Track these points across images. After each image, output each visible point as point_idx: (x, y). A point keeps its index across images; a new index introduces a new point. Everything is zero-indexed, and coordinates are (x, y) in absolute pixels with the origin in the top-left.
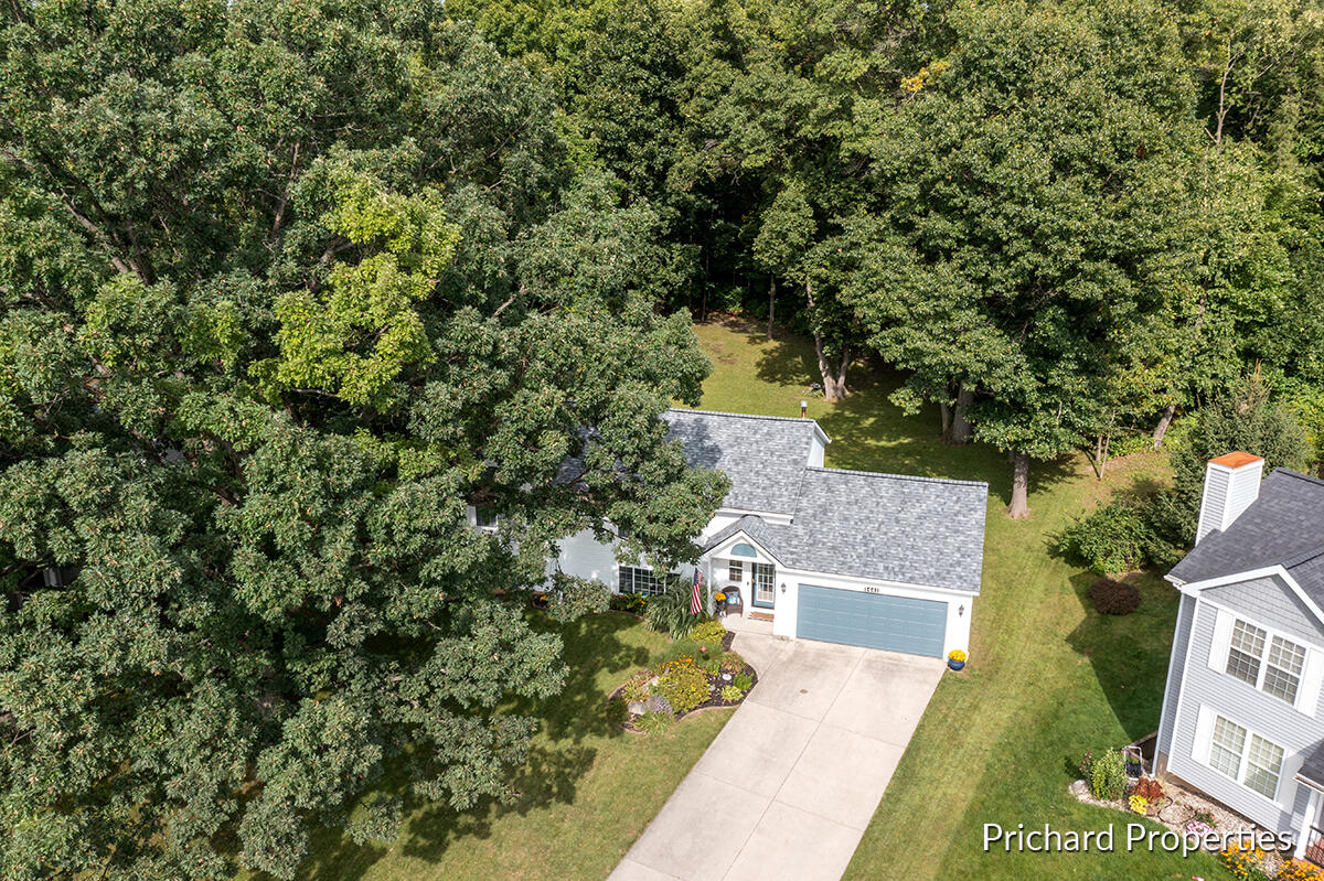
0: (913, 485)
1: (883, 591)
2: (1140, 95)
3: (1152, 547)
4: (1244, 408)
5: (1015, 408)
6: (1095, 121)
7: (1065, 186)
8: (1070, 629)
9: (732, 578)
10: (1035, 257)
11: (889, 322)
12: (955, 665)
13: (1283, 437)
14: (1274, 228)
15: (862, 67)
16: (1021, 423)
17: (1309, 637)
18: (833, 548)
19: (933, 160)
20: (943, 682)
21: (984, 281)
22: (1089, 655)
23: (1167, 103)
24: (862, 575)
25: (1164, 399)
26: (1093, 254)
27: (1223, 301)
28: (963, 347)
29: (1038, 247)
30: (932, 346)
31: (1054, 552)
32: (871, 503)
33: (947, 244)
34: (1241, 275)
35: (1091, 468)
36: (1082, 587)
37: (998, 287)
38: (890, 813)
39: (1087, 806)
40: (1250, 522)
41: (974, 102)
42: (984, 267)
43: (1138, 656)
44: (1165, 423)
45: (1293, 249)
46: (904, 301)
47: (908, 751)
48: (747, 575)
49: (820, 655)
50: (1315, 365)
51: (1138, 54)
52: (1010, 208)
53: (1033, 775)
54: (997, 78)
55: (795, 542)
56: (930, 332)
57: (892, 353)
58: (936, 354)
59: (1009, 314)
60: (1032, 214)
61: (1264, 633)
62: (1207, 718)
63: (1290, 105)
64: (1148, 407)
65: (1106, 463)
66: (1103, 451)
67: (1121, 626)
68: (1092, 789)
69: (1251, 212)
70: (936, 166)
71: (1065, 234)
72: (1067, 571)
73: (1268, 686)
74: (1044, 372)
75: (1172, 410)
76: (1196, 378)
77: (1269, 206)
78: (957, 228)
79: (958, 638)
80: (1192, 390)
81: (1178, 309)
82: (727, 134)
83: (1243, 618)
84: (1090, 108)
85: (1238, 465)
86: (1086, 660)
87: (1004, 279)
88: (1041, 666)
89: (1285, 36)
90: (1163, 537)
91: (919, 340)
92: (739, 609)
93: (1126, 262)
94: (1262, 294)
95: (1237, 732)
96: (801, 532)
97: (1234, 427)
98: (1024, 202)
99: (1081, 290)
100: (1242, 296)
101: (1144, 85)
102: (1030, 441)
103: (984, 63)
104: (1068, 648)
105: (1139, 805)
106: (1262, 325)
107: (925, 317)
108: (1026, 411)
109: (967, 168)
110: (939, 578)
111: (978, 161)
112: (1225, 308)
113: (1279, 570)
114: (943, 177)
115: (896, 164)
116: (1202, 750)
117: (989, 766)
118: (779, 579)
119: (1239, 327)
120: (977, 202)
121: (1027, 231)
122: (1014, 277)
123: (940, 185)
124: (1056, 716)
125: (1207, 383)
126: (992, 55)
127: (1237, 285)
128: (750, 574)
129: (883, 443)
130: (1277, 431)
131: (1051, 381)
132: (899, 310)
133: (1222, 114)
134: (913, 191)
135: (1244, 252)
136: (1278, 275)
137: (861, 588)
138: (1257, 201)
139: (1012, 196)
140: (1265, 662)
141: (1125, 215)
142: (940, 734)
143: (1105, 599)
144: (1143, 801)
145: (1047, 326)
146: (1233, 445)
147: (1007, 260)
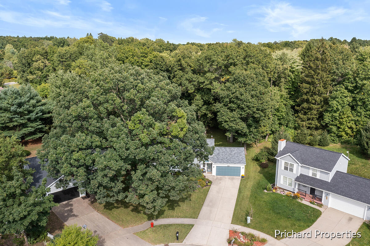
0: (232, 148)
1: (230, 166)
2: (262, 84)
3: (269, 157)
4: (281, 133)
5: (245, 135)
6: (256, 89)
7: (253, 100)
8: (259, 171)
9: (203, 167)
10: (249, 111)
11: (226, 122)
12: (242, 177)
13: (287, 137)
14: (282, 102)
15: (214, 76)
16: (245, 138)
17: (294, 163)
18: (221, 160)
19: (231, 95)
20: (241, 180)
21: (241, 115)
22: (263, 174)
23: (266, 85)
24: (227, 163)
25: (267, 132)
26: (258, 110)
27: (275, 115)
28: (238, 125)
29: (249, 109)
30: (234, 125)
31: (253, 160)
32: (226, 152)
33: (234, 108)
34: (278, 110)
35: (256, 146)
36: (259, 164)
37: (243, 115)
38: (239, 197)
39: (267, 193)
40: (285, 149)
41: (237, 85)
42: (241, 113)
43: (269, 174)
44: (267, 136)
45: (286, 105)
46: (228, 118)
47: (239, 189)
48: (206, 166)
49: (221, 178)
50: (291, 125)
51: (261, 78)
52: (245, 103)
53: (258, 190)
54: (240, 82)
55: (215, 159)
56: (233, 123)
57: (227, 127)
58: (234, 127)
59: (244, 120)
60: (248, 104)
61: (288, 163)
62: (282, 177)
63: (283, 80)
64: (265, 134)
65: (258, 144)
66: (258, 142)
67: (266, 170)
68: (267, 191)
69: (278, 99)
70: (232, 96)
71: (253, 107)
72: (256, 163)
73: (290, 171)
74: (249, 129)
75: (268, 134)
76: (272, 128)
77: (281, 98)
78: (235, 106)
79: (243, 173)
80: (271, 130)
81: (268, 117)
82: (185, 86)
83: (285, 161)
84: (255, 87)
85: (283, 141)
86: (262, 175)
87: (244, 114)
88: (255, 176)
89: (281, 69)
90: (271, 155)
91: (231, 124)
92: (205, 172)
93: (262, 111)
94: (281, 113)
95: (286, 178)
96: (216, 158)
97: (280, 136)
98: (247, 102)
99: (257, 116)
100: (278, 114)
101: (262, 83)
102: (247, 141)
103: (238, 79)
104: (259, 173)
105: (274, 191)
106: (282, 119)
107: (232, 121)
108: (246, 136)
109: (237, 97)
110: (239, 163)
111: (239, 96)
112: (275, 116)
113: (289, 154)
114: (233, 98)
115: (224, 95)
116: (282, 182)
117: (252, 190)
118: (213, 166)
119: (278, 119)
120: (239, 102)
121: (248, 107)
122: (246, 114)
123: (232, 99)
124: (259, 183)
125: (274, 129)
126: (239, 78)
127: (277, 112)
128: (207, 166)
129: (217, 144)
130: (286, 136)
131: (251, 130)
132: (228, 120)
133: (272, 82)
134: (228, 100)
135: (278, 106)
136: (283, 110)
137: (227, 166)
138: (279, 97)
139: (245, 101)
140: (289, 167)
141: (262, 104)
142: (243, 186)
143: (263, 166)
144: (275, 190)
145: (250, 121)
146: (280, 139)
147: (245, 111)
